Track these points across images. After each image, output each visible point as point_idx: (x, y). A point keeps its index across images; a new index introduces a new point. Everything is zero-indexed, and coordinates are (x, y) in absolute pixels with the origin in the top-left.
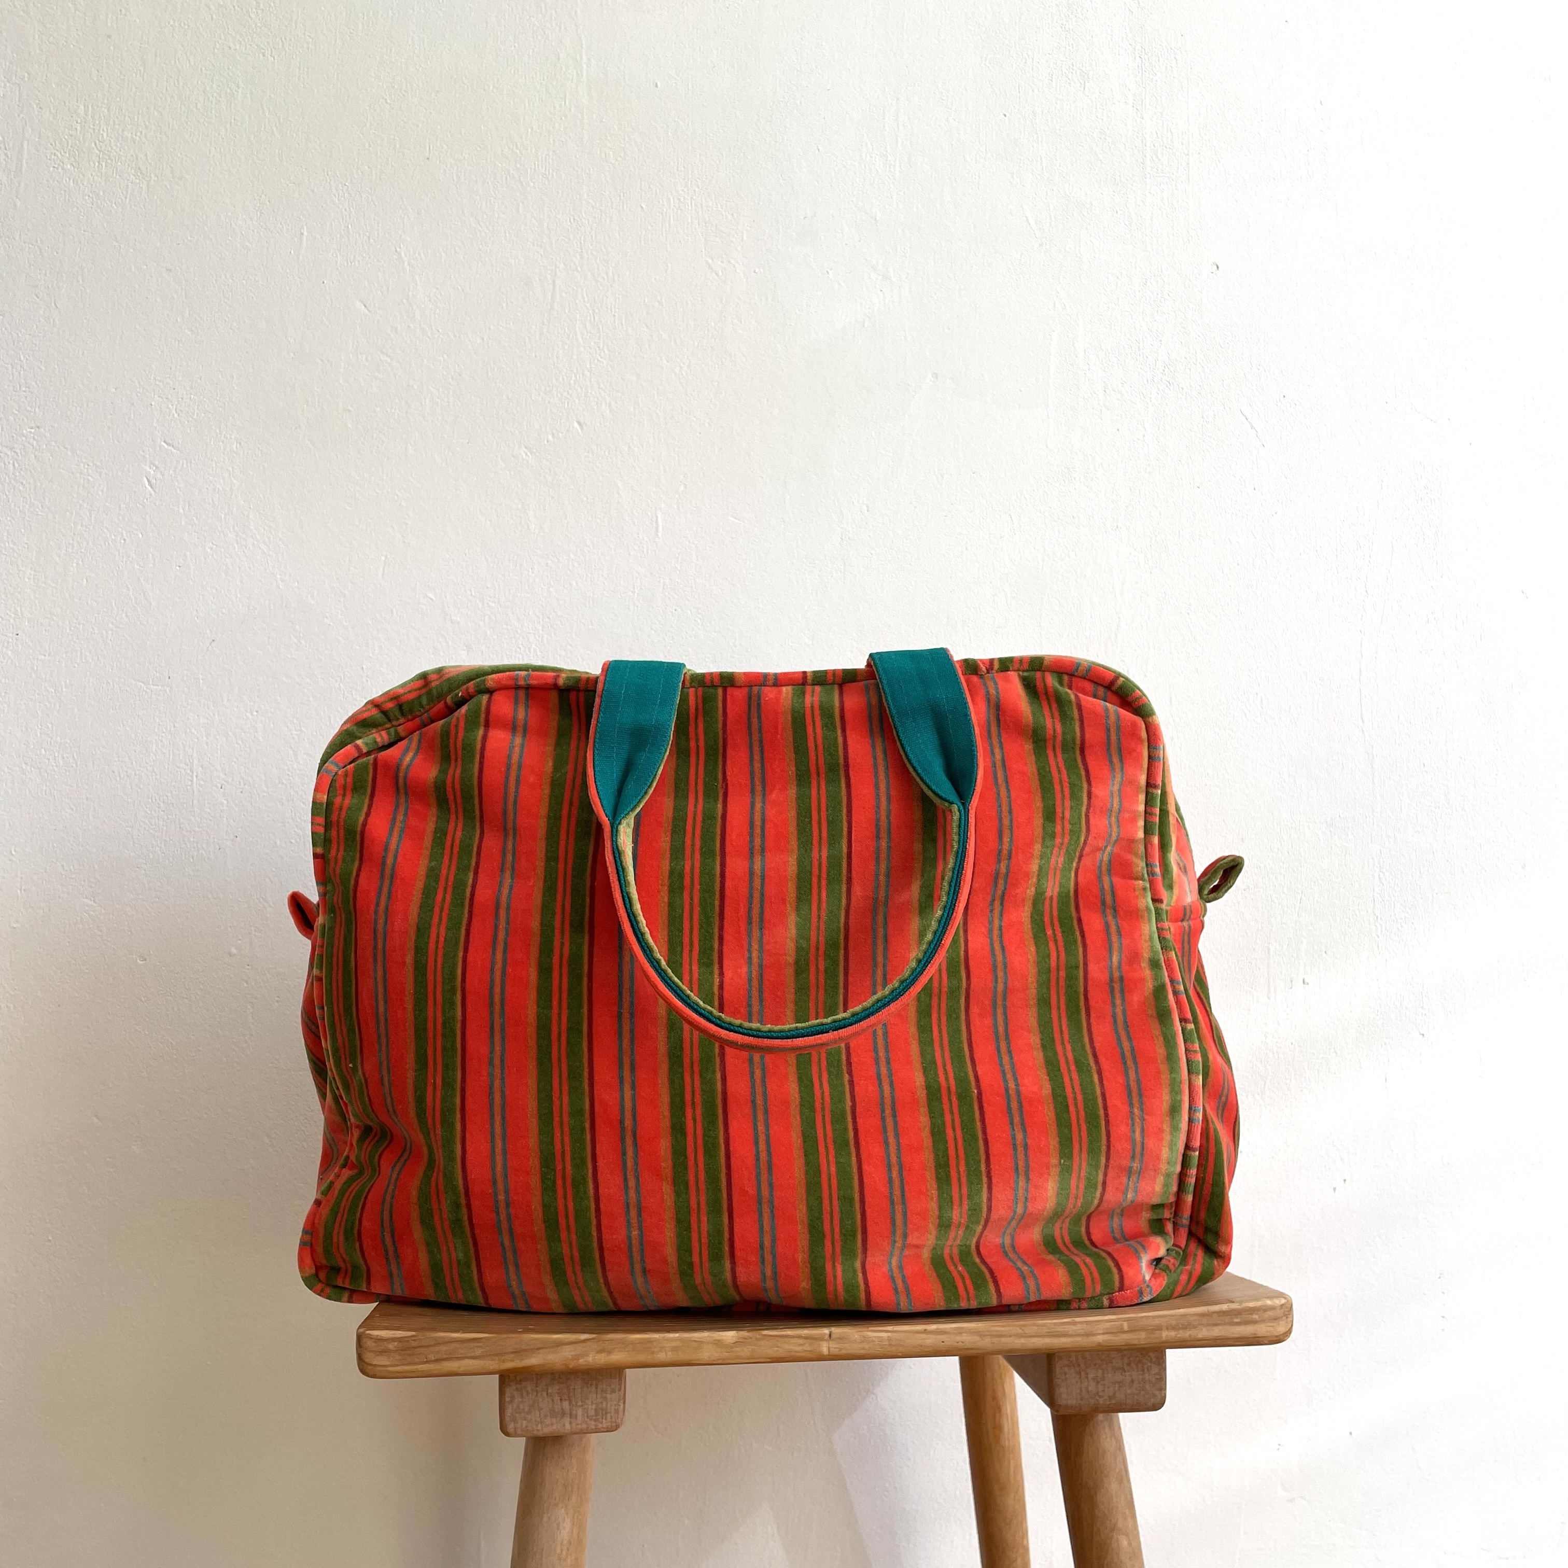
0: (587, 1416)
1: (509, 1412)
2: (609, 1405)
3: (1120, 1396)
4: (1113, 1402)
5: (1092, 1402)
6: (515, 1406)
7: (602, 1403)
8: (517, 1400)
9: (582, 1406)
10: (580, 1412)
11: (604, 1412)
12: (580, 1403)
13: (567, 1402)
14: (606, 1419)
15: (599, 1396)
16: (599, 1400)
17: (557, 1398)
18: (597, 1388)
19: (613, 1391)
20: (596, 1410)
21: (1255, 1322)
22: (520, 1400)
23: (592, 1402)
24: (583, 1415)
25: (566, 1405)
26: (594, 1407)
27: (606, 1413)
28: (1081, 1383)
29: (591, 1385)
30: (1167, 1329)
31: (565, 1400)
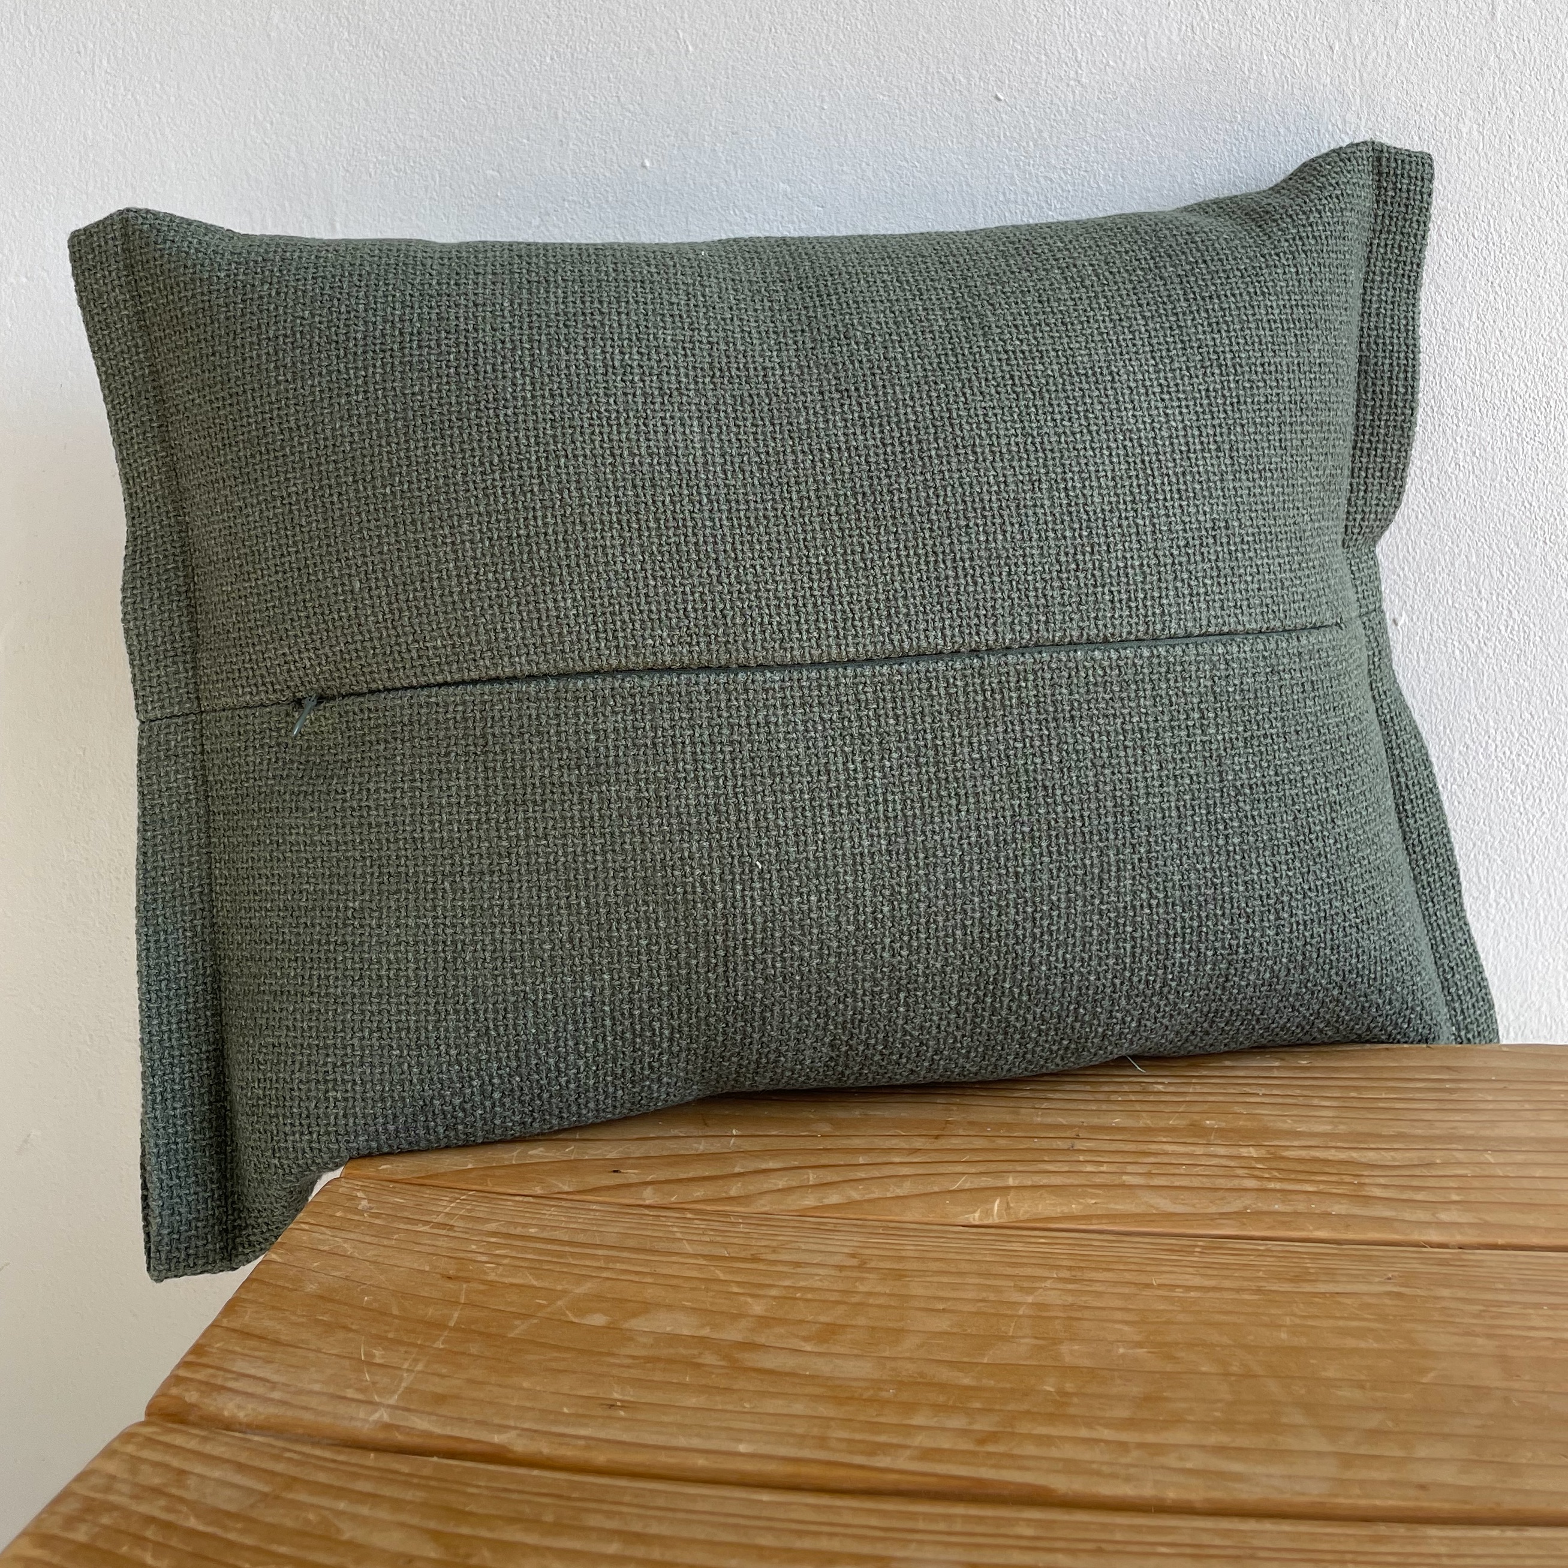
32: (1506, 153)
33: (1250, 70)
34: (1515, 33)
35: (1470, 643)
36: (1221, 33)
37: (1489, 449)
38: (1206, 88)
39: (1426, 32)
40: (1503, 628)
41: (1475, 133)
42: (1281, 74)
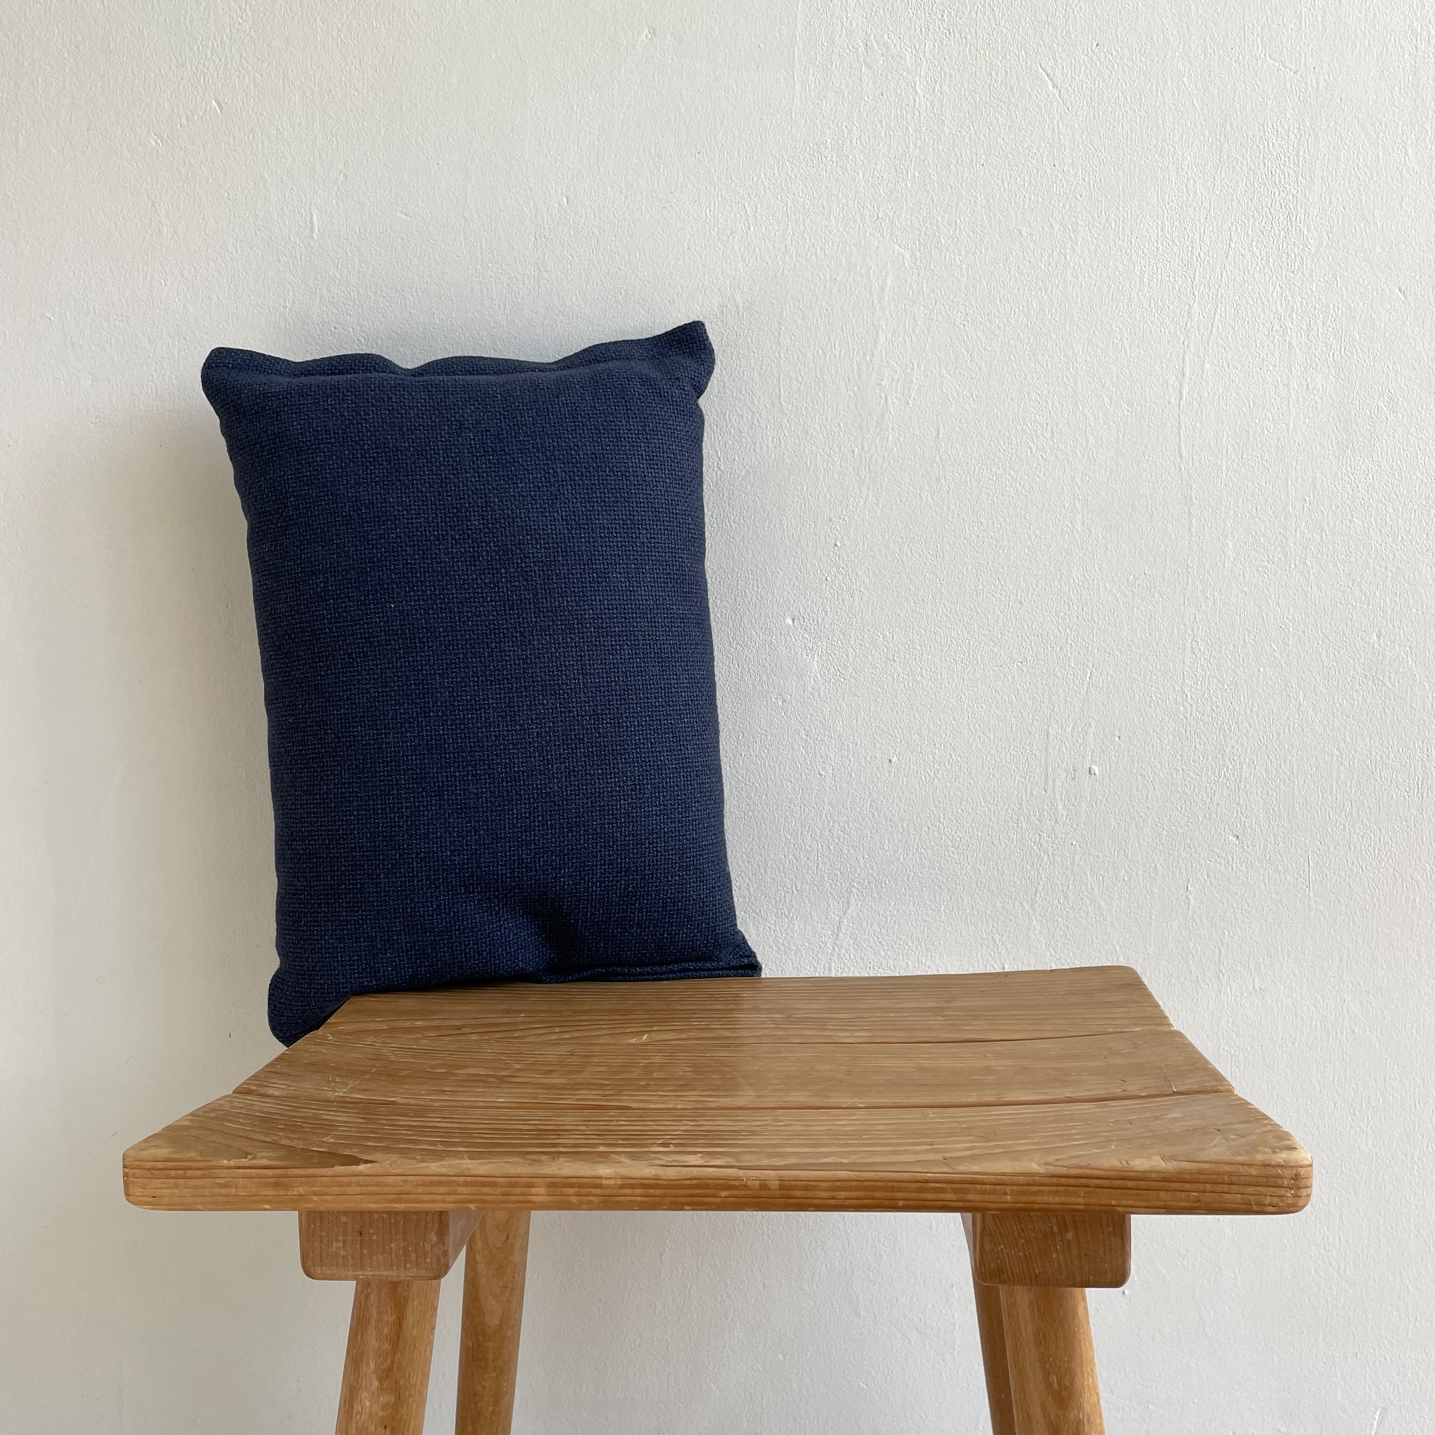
32: (945, 509)
33: (811, 463)
34: (949, 445)
35: (930, 772)
36: (795, 443)
37: (939, 667)
38: (787, 472)
39: (903, 444)
40: (947, 764)
41: (929, 498)
42: (827, 465)
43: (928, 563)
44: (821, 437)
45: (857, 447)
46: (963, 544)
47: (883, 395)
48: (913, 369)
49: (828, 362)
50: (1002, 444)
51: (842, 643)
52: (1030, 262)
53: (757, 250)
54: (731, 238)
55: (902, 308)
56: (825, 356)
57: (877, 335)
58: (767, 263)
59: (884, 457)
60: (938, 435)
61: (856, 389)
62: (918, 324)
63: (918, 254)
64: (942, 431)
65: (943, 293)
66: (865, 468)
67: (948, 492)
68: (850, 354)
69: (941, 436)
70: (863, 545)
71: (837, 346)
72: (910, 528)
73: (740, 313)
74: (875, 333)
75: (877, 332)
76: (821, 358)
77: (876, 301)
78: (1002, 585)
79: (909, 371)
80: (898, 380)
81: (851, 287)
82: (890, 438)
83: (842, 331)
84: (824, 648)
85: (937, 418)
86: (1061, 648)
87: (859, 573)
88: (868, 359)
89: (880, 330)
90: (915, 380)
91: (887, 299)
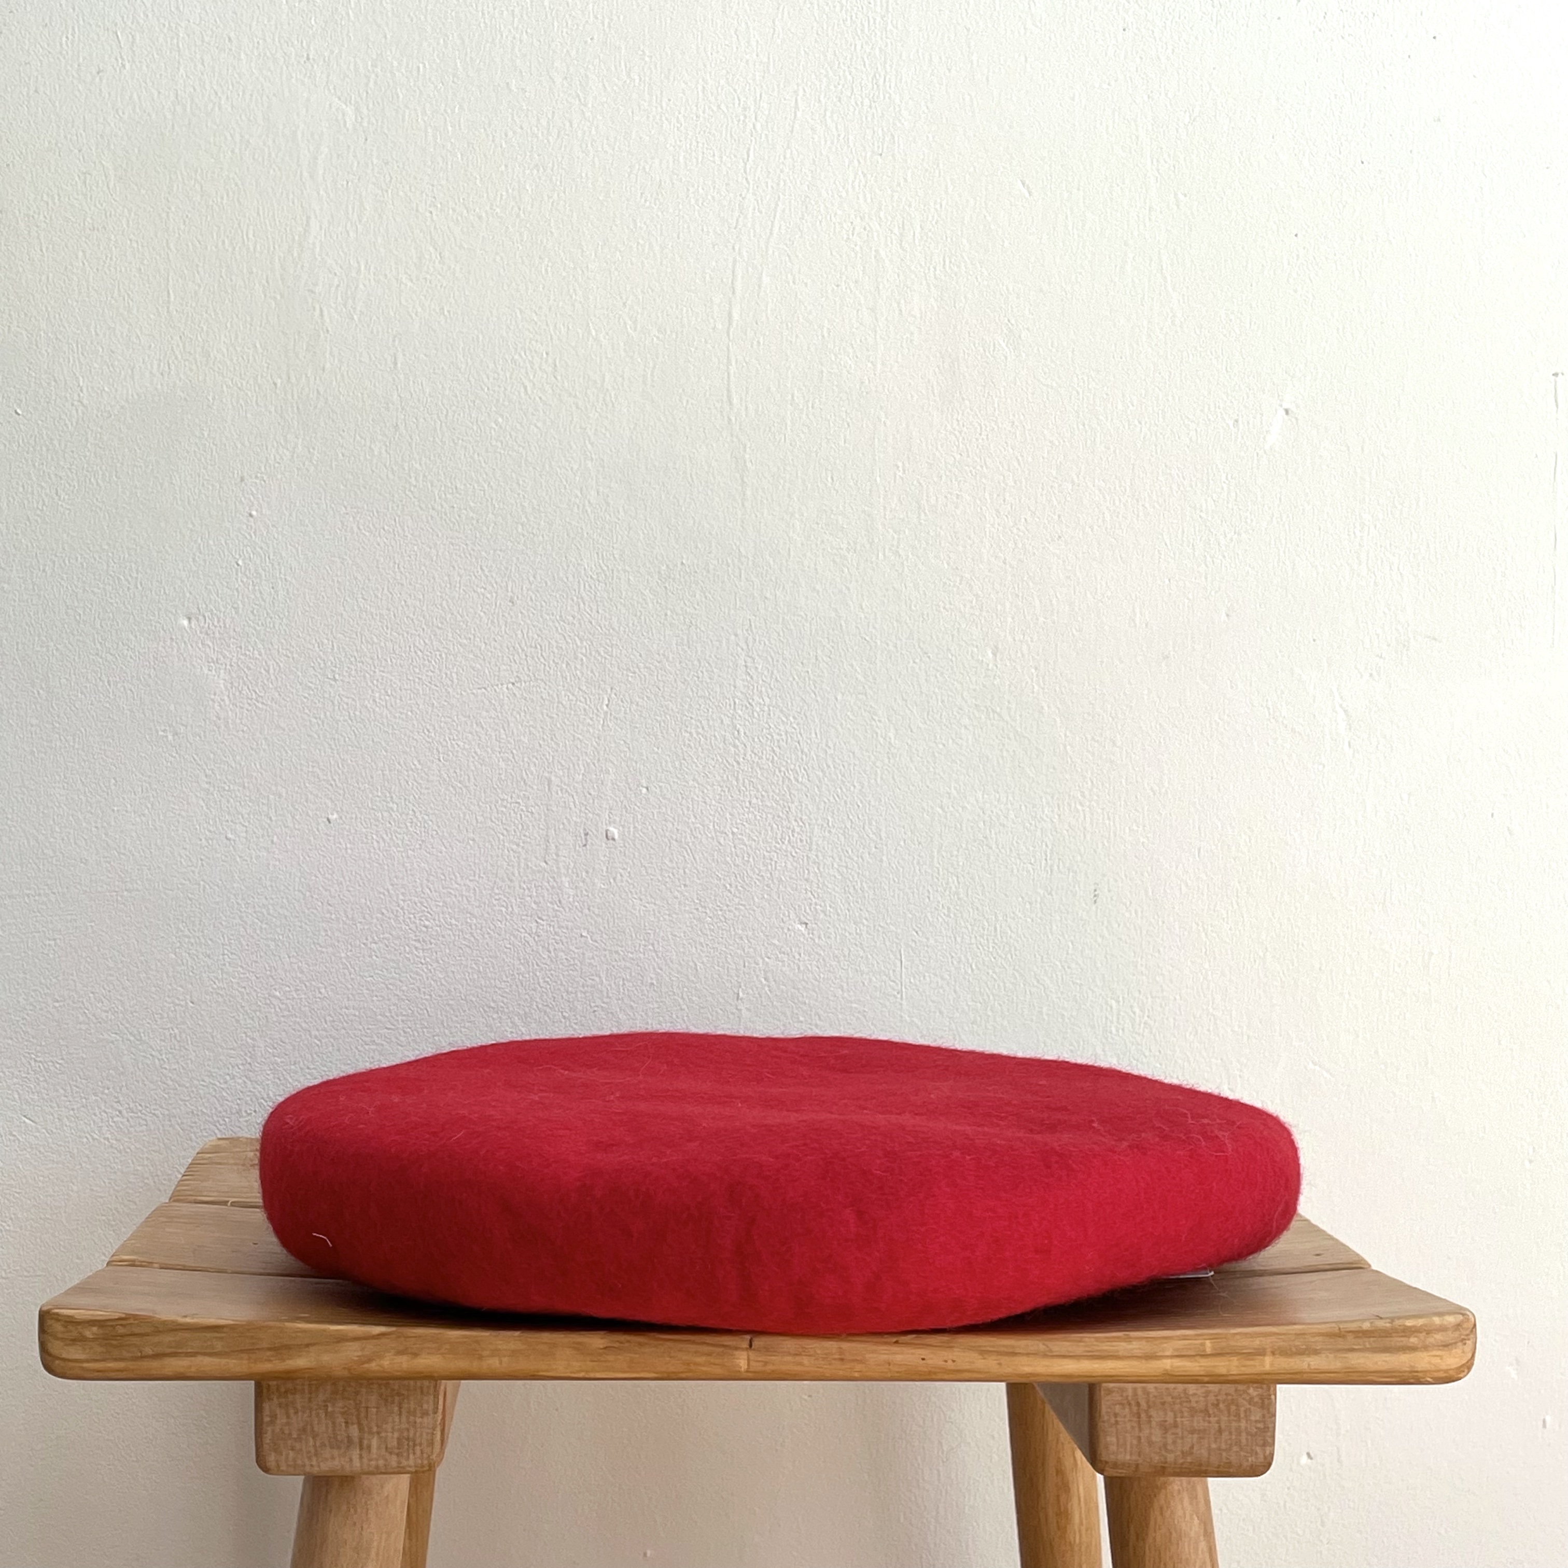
0: (386, 1448)
1: (267, 1438)
2: (418, 1434)
3: (1202, 1452)
4: (1189, 1459)
5: (1156, 1458)
6: (278, 1430)
7: (408, 1430)
8: (281, 1420)
9: (378, 1433)
10: (375, 1442)
11: (411, 1444)
12: (375, 1429)
13: (355, 1426)
14: (414, 1454)
15: (404, 1419)
16: (405, 1426)
17: (340, 1420)
18: (400, 1408)
19: (425, 1413)
20: (398, 1439)
21: (1413, 1349)
22: (284, 1421)
23: (393, 1428)
24: (379, 1448)
25: (354, 1431)
26: (396, 1435)
27: (415, 1445)
28: (1140, 1430)
29: (393, 1403)
30: (1273, 1353)
31: (353, 1424)
43: (382, 544)
44: (228, 363)
45: (281, 378)
46: (432, 517)
47: (317, 307)
48: (359, 271)
49: (238, 257)
50: (486, 380)
51: (260, 655)
52: (522, 128)
53: (135, 96)
54: (97, 79)
55: (342, 185)
56: (234, 249)
57: (308, 222)
58: (149, 115)
59: (318, 392)
60: (395, 364)
61: (278, 297)
62: (366, 209)
63: (365, 111)
64: (400, 359)
65: (401, 166)
66: (292, 407)
67: (410, 444)
68: (269, 248)
69: (399, 365)
70: (290, 515)
71: (251, 236)
72: (356, 493)
73: (111, 186)
74: (304, 218)
75: (308, 218)
76: (227, 250)
77: (305, 174)
78: (487, 577)
79: (354, 274)
80: (338, 286)
81: (270, 153)
82: (328, 366)
83: (258, 213)
84: (234, 660)
85: (394, 341)
86: (568, 664)
87: (284, 554)
88: (295, 255)
89: (313, 216)
90: (361, 286)
91: (321, 172)
